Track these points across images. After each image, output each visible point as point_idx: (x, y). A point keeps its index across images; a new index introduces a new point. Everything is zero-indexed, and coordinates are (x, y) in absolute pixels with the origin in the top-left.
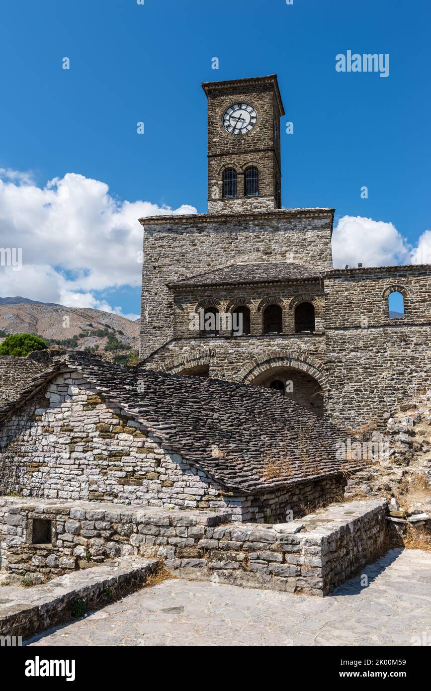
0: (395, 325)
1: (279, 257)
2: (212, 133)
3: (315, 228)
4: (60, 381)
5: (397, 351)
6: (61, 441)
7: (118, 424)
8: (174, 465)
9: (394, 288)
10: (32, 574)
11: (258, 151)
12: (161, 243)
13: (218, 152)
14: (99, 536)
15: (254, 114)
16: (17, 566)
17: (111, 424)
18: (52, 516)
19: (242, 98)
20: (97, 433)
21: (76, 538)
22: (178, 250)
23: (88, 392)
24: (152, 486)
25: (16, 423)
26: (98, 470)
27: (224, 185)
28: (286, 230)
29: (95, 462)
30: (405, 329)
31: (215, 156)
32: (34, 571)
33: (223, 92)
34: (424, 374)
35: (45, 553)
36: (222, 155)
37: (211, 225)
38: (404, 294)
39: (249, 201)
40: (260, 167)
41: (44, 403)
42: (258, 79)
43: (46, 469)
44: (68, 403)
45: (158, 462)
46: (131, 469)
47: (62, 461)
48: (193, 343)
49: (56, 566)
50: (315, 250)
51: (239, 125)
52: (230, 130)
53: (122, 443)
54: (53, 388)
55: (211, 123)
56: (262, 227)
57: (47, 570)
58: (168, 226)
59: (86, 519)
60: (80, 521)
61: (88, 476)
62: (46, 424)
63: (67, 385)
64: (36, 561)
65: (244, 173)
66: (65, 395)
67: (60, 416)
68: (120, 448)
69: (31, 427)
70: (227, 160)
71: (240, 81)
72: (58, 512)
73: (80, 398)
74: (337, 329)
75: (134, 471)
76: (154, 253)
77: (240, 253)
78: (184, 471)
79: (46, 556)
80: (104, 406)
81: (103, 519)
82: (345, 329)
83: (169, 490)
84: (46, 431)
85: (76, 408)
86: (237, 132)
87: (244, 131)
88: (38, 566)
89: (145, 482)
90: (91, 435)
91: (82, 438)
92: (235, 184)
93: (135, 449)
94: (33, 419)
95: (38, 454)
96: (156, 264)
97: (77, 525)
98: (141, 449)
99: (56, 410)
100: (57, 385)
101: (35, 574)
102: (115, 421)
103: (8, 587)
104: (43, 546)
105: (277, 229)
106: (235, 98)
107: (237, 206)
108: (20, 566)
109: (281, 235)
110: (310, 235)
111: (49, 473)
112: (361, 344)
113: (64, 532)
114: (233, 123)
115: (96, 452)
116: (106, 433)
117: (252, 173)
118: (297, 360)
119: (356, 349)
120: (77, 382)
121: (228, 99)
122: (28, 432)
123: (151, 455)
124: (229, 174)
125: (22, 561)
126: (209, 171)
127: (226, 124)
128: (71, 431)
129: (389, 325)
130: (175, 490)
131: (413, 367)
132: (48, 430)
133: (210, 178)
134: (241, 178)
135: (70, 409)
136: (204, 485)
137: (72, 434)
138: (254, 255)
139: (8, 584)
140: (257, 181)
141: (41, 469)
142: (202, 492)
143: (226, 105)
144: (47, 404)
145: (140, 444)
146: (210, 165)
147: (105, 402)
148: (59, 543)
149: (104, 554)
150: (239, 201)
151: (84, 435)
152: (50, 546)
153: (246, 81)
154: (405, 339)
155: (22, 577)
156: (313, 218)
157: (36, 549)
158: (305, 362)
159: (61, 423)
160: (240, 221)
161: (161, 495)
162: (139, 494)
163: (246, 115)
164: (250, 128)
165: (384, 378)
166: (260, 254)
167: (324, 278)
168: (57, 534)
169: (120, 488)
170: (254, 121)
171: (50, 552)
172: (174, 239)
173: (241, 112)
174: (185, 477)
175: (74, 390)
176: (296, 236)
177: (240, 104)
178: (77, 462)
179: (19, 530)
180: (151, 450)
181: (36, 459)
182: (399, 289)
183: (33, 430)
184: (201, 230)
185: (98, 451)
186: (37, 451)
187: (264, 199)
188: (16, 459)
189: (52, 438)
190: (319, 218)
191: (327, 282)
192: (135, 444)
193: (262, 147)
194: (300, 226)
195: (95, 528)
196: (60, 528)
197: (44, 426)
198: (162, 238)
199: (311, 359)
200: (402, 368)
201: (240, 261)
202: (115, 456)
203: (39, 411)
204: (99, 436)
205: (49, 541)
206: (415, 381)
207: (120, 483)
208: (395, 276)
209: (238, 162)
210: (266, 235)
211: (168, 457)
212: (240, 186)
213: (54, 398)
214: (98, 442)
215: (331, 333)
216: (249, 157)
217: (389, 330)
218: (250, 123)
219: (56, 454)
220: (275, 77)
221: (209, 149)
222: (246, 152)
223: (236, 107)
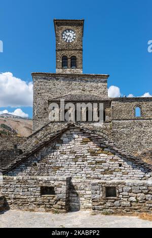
0: (138, 119)
1: (88, 92)
2: (57, 41)
3: (101, 82)
4: (68, 132)
5: (138, 129)
6: (70, 157)
7: (100, 150)
8: (129, 166)
9: (137, 106)
10: (107, 210)
11: (76, 50)
12: (41, 83)
13: (60, 49)
14: (142, 192)
15: (74, 35)
16: (98, 207)
17: (96, 150)
18: (116, 185)
19: (70, 27)
20: (89, 154)
21: (130, 194)
22: (48, 87)
23: (83, 137)
24: (118, 174)
25: (46, 150)
26: (90, 169)
27: (62, 62)
28: (91, 82)
29: (89, 166)
30: (141, 121)
31: (59, 50)
32: (108, 208)
33: (62, 24)
34: (147, 137)
35: (113, 201)
36: (62, 50)
37: (61, 78)
38: (141, 108)
39: (73, 70)
40: (77, 57)
41: (60, 142)
42: (77, 20)
43: (63, 169)
44: (73, 142)
45: (120, 165)
46: (107, 168)
47: (72, 166)
48: (59, 124)
49: (120, 206)
50: (102, 90)
51: (69, 39)
52: (65, 40)
53: (102, 158)
54: (65, 135)
55: (57, 36)
56: (81, 80)
57: (115, 207)
58: (44, 77)
59: (134, 186)
60: (131, 186)
61: (85, 171)
62: (62, 150)
63: (72, 134)
64: (108, 204)
65: (71, 58)
66: (71, 138)
67: (69, 147)
68: (101, 160)
69: (54, 152)
70: (64, 52)
71: (69, 20)
72: (119, 183)
73: (79, 139)
74: (116, 120)
75: (108, 169)
76: (38, 88)
77: (73, 90)
78: (133, 168)
79: (114, 202)
80: (92, 143)
81: (143, 185)
82: (120, 120)
83: (126, 176)
84: (62, 153)
85: (77, 144)
86: (67, 41)
87: (71, 41)
88: (110, 206)
89: (114, 173)
90: (86, 154)
91: (81, 156)
92: (67, 62)
93: (109, 160)
94: (55, 148)
95: (58, 163)
96: (39, 92)
97: (130, 188)
98: (111, 160)
99: (67, 145)
100: (67, 134)
101: (109, 210)
102: (98, 149)
103: (95, 216)
104: (112, 198)
105: (87, 81)
106: (67, 27)
107: (68, 71)
108: (100, 207)
109: (89, 84)
110: (100, 84)
111: (65, 170)
112: (125, 126)
113: (123, 191)
114: (66, 37)
115: (88, 161)
116: (93, 153)
117: (74, 59)
118: (99, 131)
119: (123, 128)
120: (77, 133)
121: (65, 27)
122: (52, 154)
123: (116, 162)
124: (64, 58)
125: (101, 204)
126: (57, 56)
127: (63, 37)
128: (76, 153)
129: (135, 119)
130: (129, 176)
131: (144, 135)
132: (63, 153)
133: (57, 59)
134: (69, 60)
135: (74, 144)
136: (143, 173)
137: (76, 154)
138: (78, 91)
139: (95, 215)
140: (76, 62)
141: (61, 169)
142: (142, 176)
143: (64, 29)
144: (62, 142)
145: (111, 158)
146: (57, 54)
147: (92, 141)
148: (121, 196)
149: (145, 199)
150: (69, 69)
151: (82, 155)
152: (116, 198)
153: (72, 20)
154: (141, 125)
155: (101, 211)
156: (101, 78)
157: (108, 199)
158: (102, 132)
159: (69, 150)
160: (73, 77)
161: (122, 178)
162: (111, 178)
163: (72, 35)
164: (73, 40)
165: (133, 138)
166: (81, 91)
167: (112, 100)
168: (119, 193)
169: (102, 175)
170: (75, 37)
171: (116, 200)
172: (46, 82)
173: (69, 33)
174: (134, 171)
175: (76, 136)
176: (94, 84)
177: (69, 30)
178: (79, 166)
179: (98, 192)
180: (116, 160)
181: (57, 165)
182: (139, 106)
183: (55, 153)
184: (57, 79)
185: (90, 161)
186: (57, 161)
187: (79, 70)
188: (47, 165)
189: (65, 156)
190: (103, 78)
191: (113, 102)
192: (109, 158)
193: (78, 48)
194: (96, 81)
195: (140, 189)
196: (121, 190)
197: (60, 152)
198: (42, 82)
199: (104, 131)
200: (140, 135)
201: (73, 93)
202: (98, 163)
203: (57, 145)
204: (90, 155)
205: (115, 196)
206: (144, 140)
207: (102, 174)
208: (138, 101)
209: (68, 54)
210: (83, 83)
211: (125, 163)
212: (69, 63)
213: (65, 139)
214: (89, 157)
215: (114, 121)
216: (73, 52)
217: (135, 121)
218: (73, 38)
219: (68, 163)
220: (83, 20)
221: (57, 47)
222: (71, 50)
223: (68, 31)
